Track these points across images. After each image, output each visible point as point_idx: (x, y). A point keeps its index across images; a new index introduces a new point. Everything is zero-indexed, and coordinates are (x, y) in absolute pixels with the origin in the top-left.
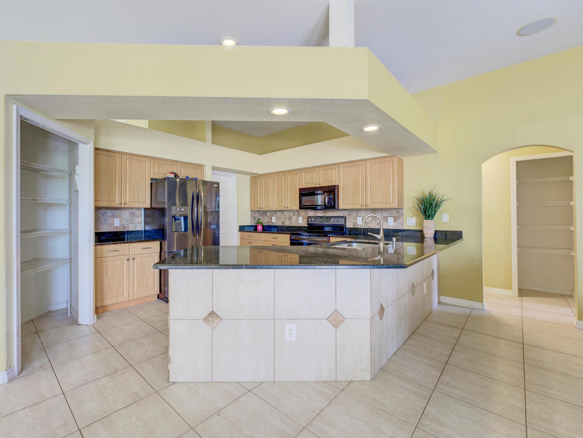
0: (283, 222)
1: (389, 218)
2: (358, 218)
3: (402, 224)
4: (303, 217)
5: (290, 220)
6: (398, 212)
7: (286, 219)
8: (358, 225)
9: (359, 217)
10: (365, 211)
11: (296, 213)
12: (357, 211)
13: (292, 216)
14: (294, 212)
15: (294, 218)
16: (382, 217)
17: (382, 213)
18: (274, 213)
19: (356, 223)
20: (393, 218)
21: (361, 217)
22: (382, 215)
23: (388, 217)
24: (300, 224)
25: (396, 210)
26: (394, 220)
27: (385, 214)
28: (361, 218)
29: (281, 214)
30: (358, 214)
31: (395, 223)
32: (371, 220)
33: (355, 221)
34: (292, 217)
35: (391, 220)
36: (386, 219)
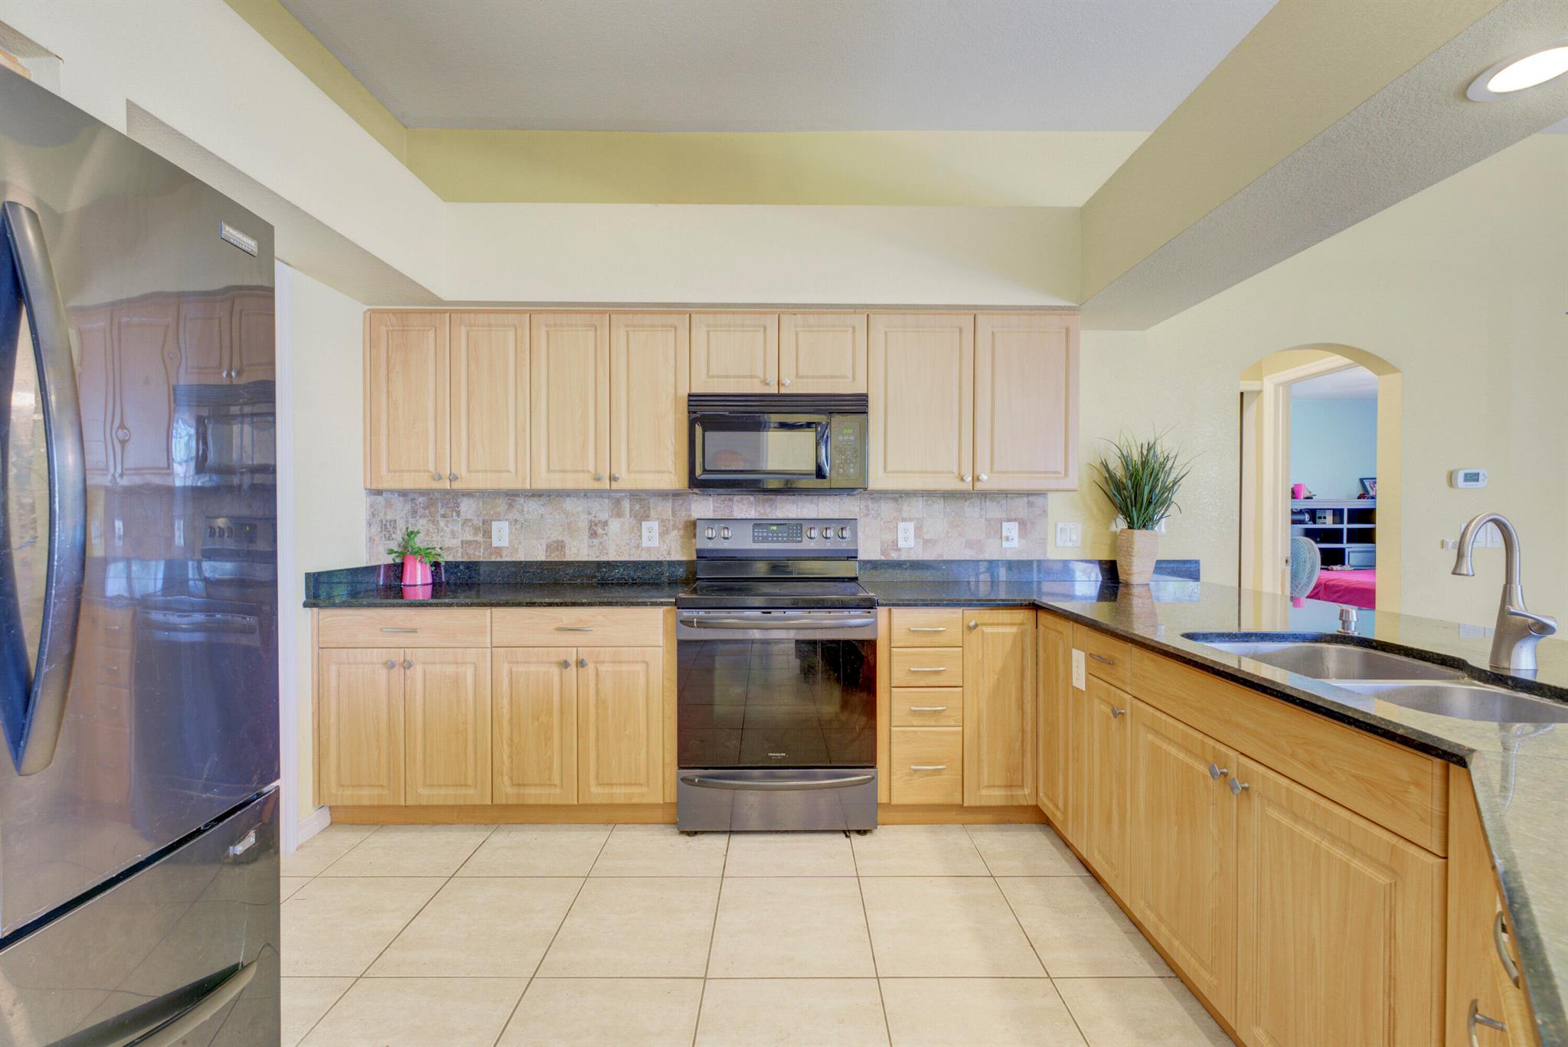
0: (560, 546)
1: (1005, 525)
2: (901, 525)
3: (1043, 542)
4: (663, 522)
5: (593, 534)
6: (1030, 504)
7: (570, 528)
8: (899, 550)
9: (904, 520)
10: (927, 501)
11: (626, 505)
12: (895, 500)
13: (604, 516)
14: (618, 501)
15: (615, 525)
16: (983, 520)
17: (981, 509)
18: (502, 505)
19: (895, 543)
20: (1016, 524)
21: (911, 520)
22: (981, 516)
23: (1001, 521)
24: (648, 550)
25: (1025, 499)
26: (1020, 529)
27: (994, 511)
28: (911, 526)
29: (542, 510)
30: (900, 511)
31: (1024, 541)
32: (948, 533)
33: (887, 537)
34: (605, 524)
35: (1011, 529)
36: (995, 529)
